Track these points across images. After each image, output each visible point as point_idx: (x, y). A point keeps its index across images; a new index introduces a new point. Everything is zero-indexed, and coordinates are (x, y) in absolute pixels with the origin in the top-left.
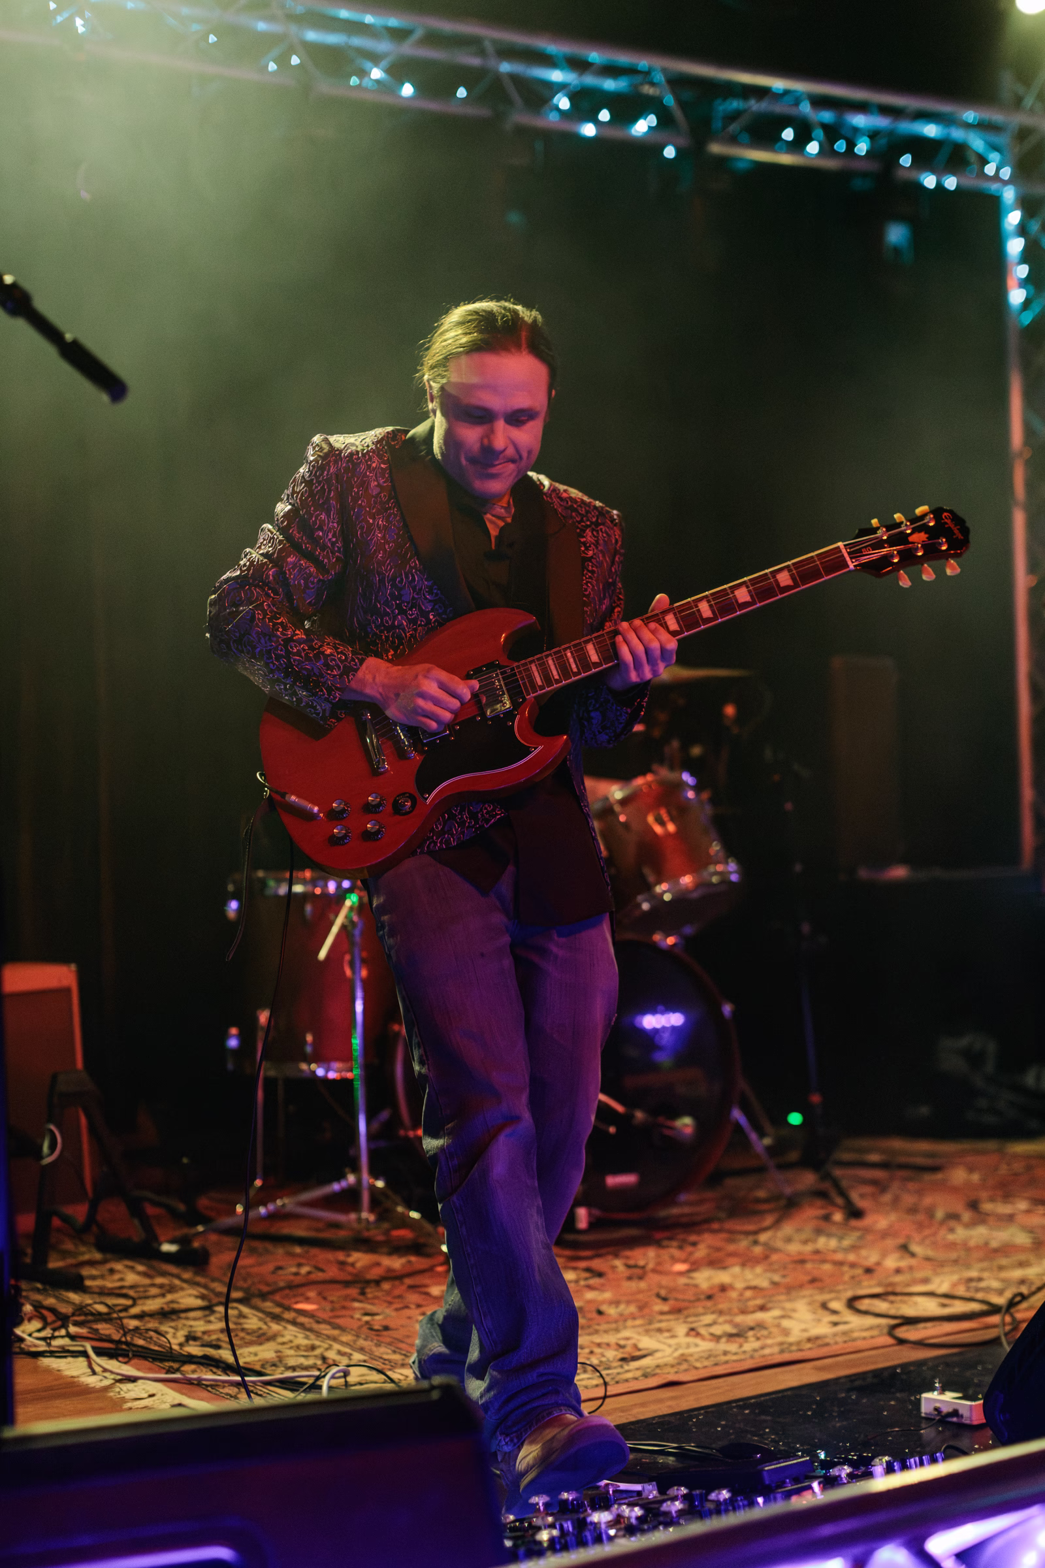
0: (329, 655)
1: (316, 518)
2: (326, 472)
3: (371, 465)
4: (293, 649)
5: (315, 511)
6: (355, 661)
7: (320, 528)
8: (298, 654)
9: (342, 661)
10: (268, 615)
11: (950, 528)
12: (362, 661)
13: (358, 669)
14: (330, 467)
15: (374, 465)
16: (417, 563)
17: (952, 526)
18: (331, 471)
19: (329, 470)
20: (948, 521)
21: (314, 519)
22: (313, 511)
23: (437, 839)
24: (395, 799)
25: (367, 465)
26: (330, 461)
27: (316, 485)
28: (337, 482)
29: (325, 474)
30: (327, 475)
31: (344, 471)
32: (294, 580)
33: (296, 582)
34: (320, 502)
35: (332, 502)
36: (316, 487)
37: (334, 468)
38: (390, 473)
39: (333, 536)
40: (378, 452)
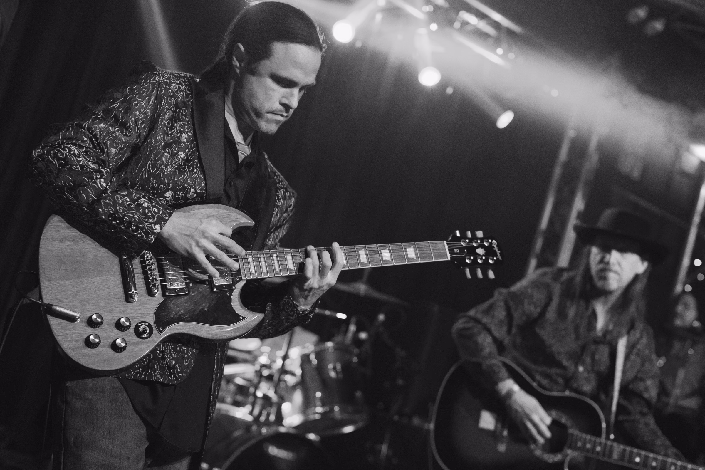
0: (146, 208)
1: (138, 103)
3: (180, 87)
4: (119, 201)
5: (138, 98)
6: (165, 214)
7: (139, 110)
8: (122, 204)
9: (156, 213)
10: (104, 176)
11: (495, 251)
12: (170, 215)
14: (156, 77)
15: (183, 88)
16: (198, 164)
17: (497, 250)
20: (495, 246)
23: (142, 371)
24: (137, 325)
26: (156, 74)
27: (144, 84)
28: (159, 87)
29: (152, 80)
30: (153, 80)
31: (164, 83)
32: (104, 139)
33: (105, 141)
34: (144, 94)
35: (152, 97)
36: (143, 85)
37: (158, 78)
38: (192, 98)
39: (144, 118)
40: (185, 83)
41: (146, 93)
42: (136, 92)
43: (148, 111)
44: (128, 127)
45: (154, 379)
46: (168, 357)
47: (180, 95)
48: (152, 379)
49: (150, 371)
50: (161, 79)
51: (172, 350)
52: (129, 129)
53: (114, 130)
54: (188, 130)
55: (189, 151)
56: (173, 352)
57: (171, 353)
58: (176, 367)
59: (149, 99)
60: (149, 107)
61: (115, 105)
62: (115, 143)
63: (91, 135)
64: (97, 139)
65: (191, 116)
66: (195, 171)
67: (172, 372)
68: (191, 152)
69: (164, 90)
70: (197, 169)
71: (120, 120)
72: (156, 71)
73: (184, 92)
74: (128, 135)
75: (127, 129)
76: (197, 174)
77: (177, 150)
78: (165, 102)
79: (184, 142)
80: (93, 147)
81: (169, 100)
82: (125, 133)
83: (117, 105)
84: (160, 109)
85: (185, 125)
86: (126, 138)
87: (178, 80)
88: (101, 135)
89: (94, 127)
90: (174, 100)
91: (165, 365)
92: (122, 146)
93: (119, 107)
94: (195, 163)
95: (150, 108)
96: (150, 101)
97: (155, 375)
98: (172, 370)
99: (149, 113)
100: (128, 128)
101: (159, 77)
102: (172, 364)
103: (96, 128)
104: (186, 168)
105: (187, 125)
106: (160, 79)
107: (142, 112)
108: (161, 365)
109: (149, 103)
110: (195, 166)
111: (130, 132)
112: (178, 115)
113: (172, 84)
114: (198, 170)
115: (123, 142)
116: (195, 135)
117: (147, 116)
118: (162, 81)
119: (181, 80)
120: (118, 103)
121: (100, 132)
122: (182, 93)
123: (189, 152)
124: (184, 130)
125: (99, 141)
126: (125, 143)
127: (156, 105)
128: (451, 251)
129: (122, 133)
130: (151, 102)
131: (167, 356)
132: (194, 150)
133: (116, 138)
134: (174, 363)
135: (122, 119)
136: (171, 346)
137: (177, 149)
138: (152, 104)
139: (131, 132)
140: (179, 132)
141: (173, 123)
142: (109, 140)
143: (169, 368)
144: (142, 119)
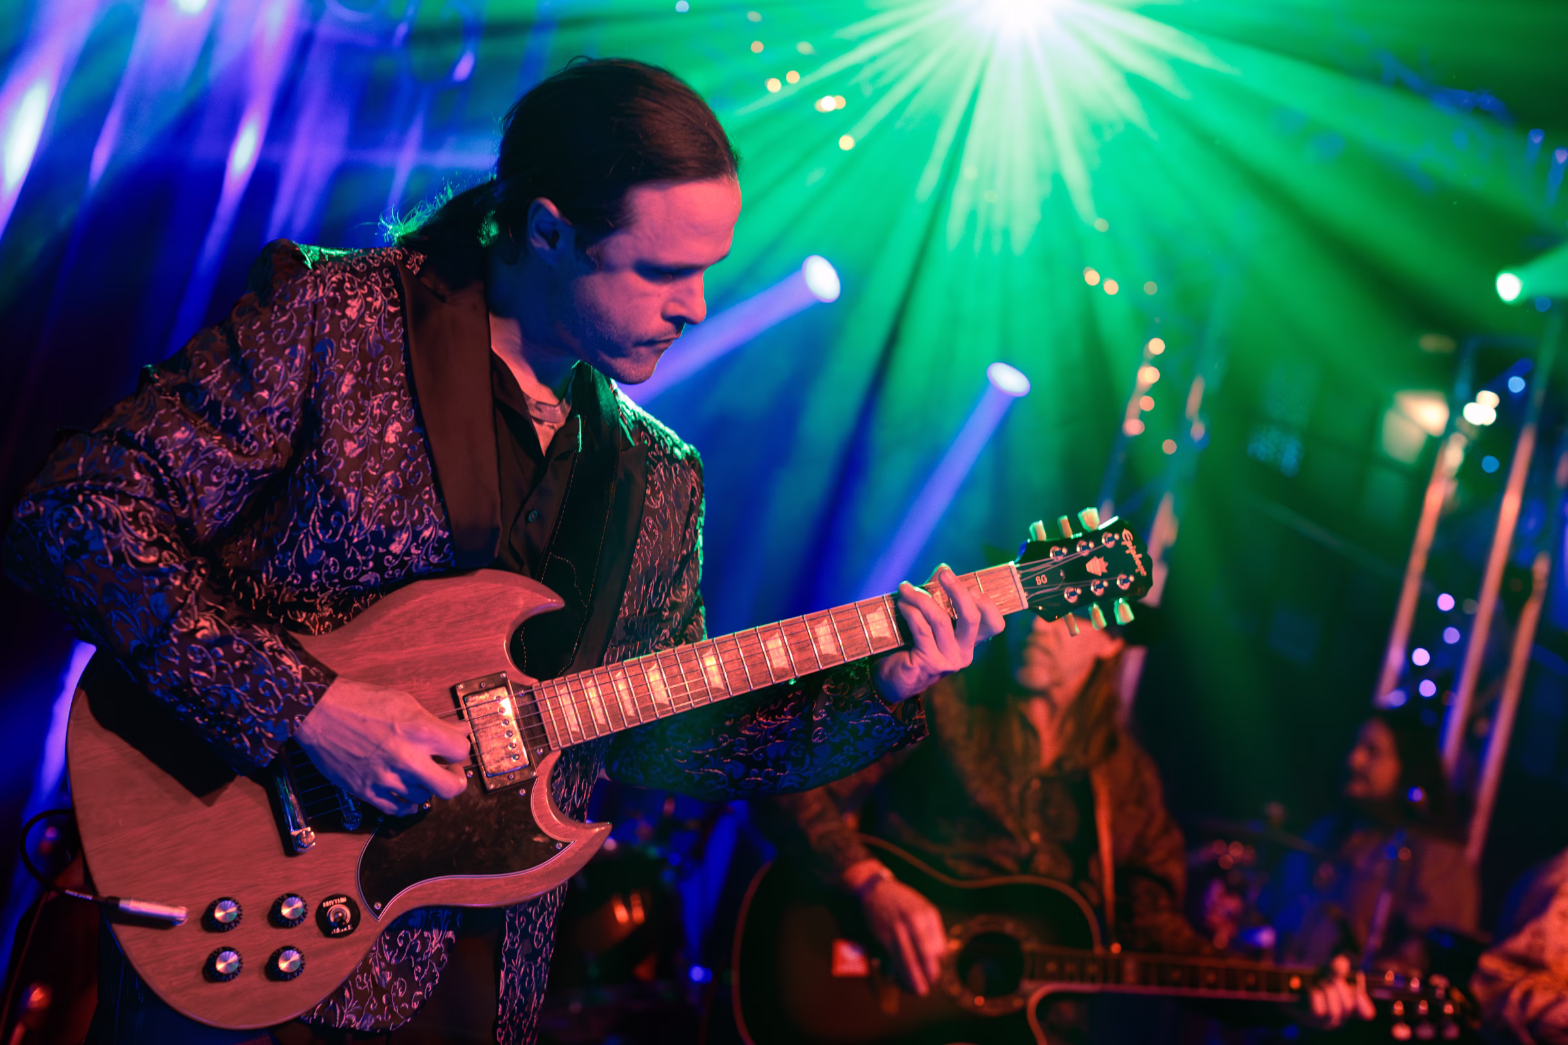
1: (266, 367)
2: (298, 298)
3: (371, 304)
5: (266, 355)
6: (306, 694)
7: (269, 386)
11: (1130, 555)
13: (311, 708)
14: (305, 291)
15: (377, 304)
16: (434, 496)
17: (1133, 553)
18: (307, 298)
19: (303, 296)
20: (1129, 545)
21: (261, 368)
22: (264, 354)
25: (367, 303)
26: (306, 282)
27: (278, 314)
28: (315, 317)
29: (296, 301)
30: (300, 302)
31: (328, 303)
32: (185, 469)
33: (188, 473)
34: (280, 342)
35: (299, 347)
36: (277, 318)
37: (311, 294)
38: (404, 324)
39: (285, 403)
40: (384, 284)
41: (285, 339)
42: (260, 338)
43: (292, 383)
44: (243, 432)
45: (339, 1025)
46: (376, 965)
47: (370, 327)
48: (335, 1025)
49: (333, 1003)
50: (321, 294)
51: (386, 947)
52: (245, 437)
53: (211, 444)
54: (400, 410)
55: (407, 467)
56: (389, 950)
57: (383, 954)
58: (395, 987)
59: (294, 353)
60: (295, 372)
61: (209, 378)
62: (215, 473)
63: (153, 462)
64: (168, 470)
65: (406, 373)
66: (427, 519)
67: (384, 1001)
68: (414, 466)
69: (328, 322)
70: (432, 513)
71: (224, 417)
72: (305, 275)
73: (381, 315)
74: (245, 452)
75: (240, 439)
76: (433, 530)
77: (380, 468)
78: (332, 353)
79: (393, 445)
80: (156, 495)
81: (344, 346)
82: (237, 447)
83: (213, 378)
84: (322, 374)
85: (392, 399)
86: (240, 459)
87: (365, 283)
88: (177, 458)
89: (160, 441)
90: (356, 344)
91: (369, 985)
92: (231, 479)
93: (220, 383)
94: (425, 494)
95: (296, 376)
96: (296, 357)
97: (342, 1014)
98: (384, 998)
99: (296, 388)
100: (243, 435)
101: (316, 287)
102: (385, 980)
103: (166, 442)
104: (405, 516)
105: (398, 398)
106: (317, 295)
107: (276, 392)
108: (360, 988)
109: (292, 362)
110: (426, 506)
111: (248, 444)
112: (372, 379)
113: (349, 302)
114: (432, 516)
115: (232, 472)
116: (419, 421)
117: (292, 398)
118: (322, 298)
119: (373, 280)
120: (217, 372)
121: (175, 452)
122: (374, 320)
123: (409, 467)
124: (391, 412)
125: (172, 475)
126: (240, 473)
127: (312, 364)
128: (1028, 584)
129: (229, 448)
130: (297, 361)
131: (374, 960)
132: (420, 460)
133: (215, 461)
134: (388, 979)
135: (228, 414)
136: (385, 938)
137: (377, 466)
138: (300, 365)
139: (251, 443)
140: (379, 421)
141: (361, 402)
142: (198, 468)
143: (379, 990)
144: (278, 408)
